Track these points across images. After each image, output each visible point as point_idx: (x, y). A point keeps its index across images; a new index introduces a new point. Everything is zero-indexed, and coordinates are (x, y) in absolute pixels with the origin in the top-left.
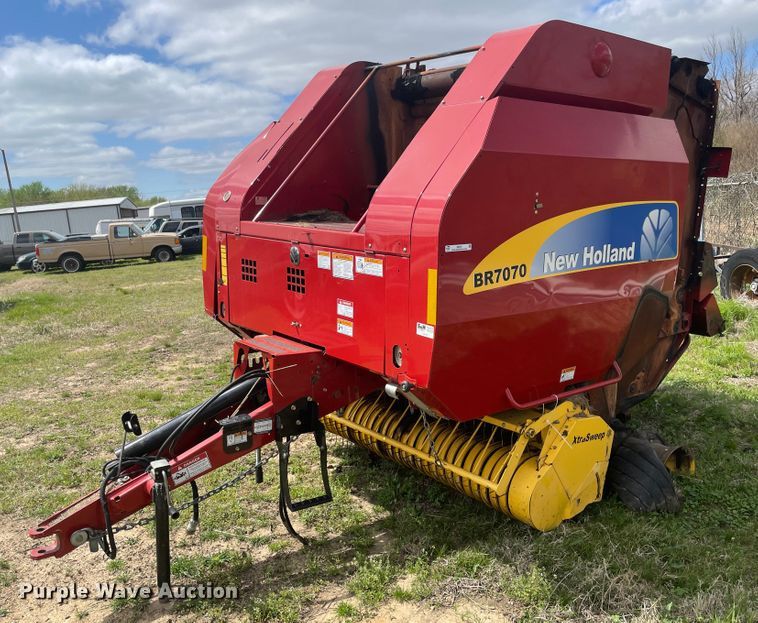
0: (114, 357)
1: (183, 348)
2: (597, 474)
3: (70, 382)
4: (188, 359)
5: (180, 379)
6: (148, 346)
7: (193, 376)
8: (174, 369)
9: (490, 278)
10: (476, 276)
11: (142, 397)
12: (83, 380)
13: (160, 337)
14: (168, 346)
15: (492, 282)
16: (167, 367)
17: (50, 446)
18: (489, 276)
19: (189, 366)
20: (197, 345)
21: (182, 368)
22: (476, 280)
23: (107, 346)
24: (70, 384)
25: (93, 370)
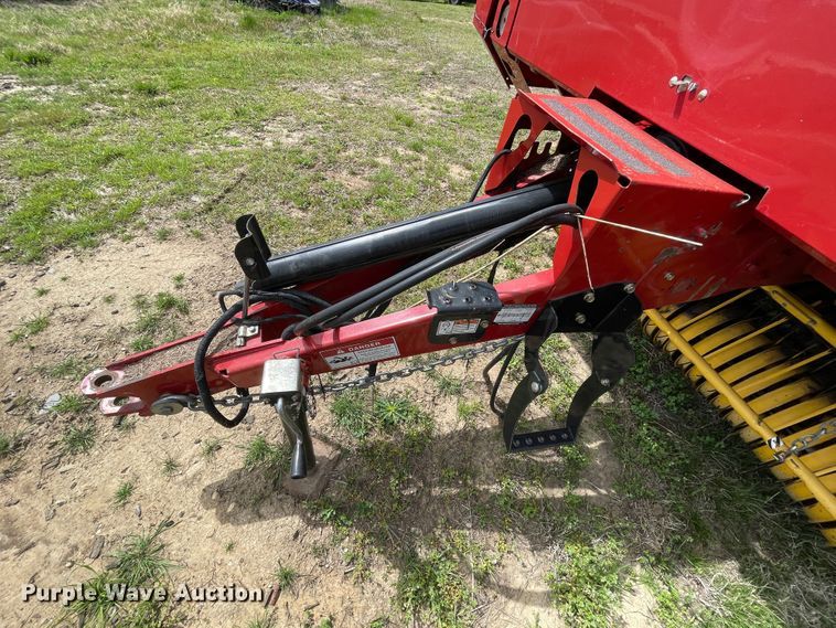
0: (393, 71)
1: (444, 79)
3: (355, 86)
4: (445, 91)
5: (433, 108)
6: (420, 70)
7: (444, 108)
8: (432, 96)
11: (398, 118)
12: (364, 87)
13: (431, 63)
14: (434, 73)
16: (428, 94)
17: (309, 149)
19: (444, 97)
20: (456, 79)
21: (438, 98)
23: (393, 62)
24: (354, 88)
25: (376, 79)
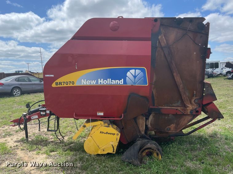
2: (112, 145)
9: (61, 84)
10: (56, 83)
15: (62, 85)
18: (60, 83)
22: (56, 84)
